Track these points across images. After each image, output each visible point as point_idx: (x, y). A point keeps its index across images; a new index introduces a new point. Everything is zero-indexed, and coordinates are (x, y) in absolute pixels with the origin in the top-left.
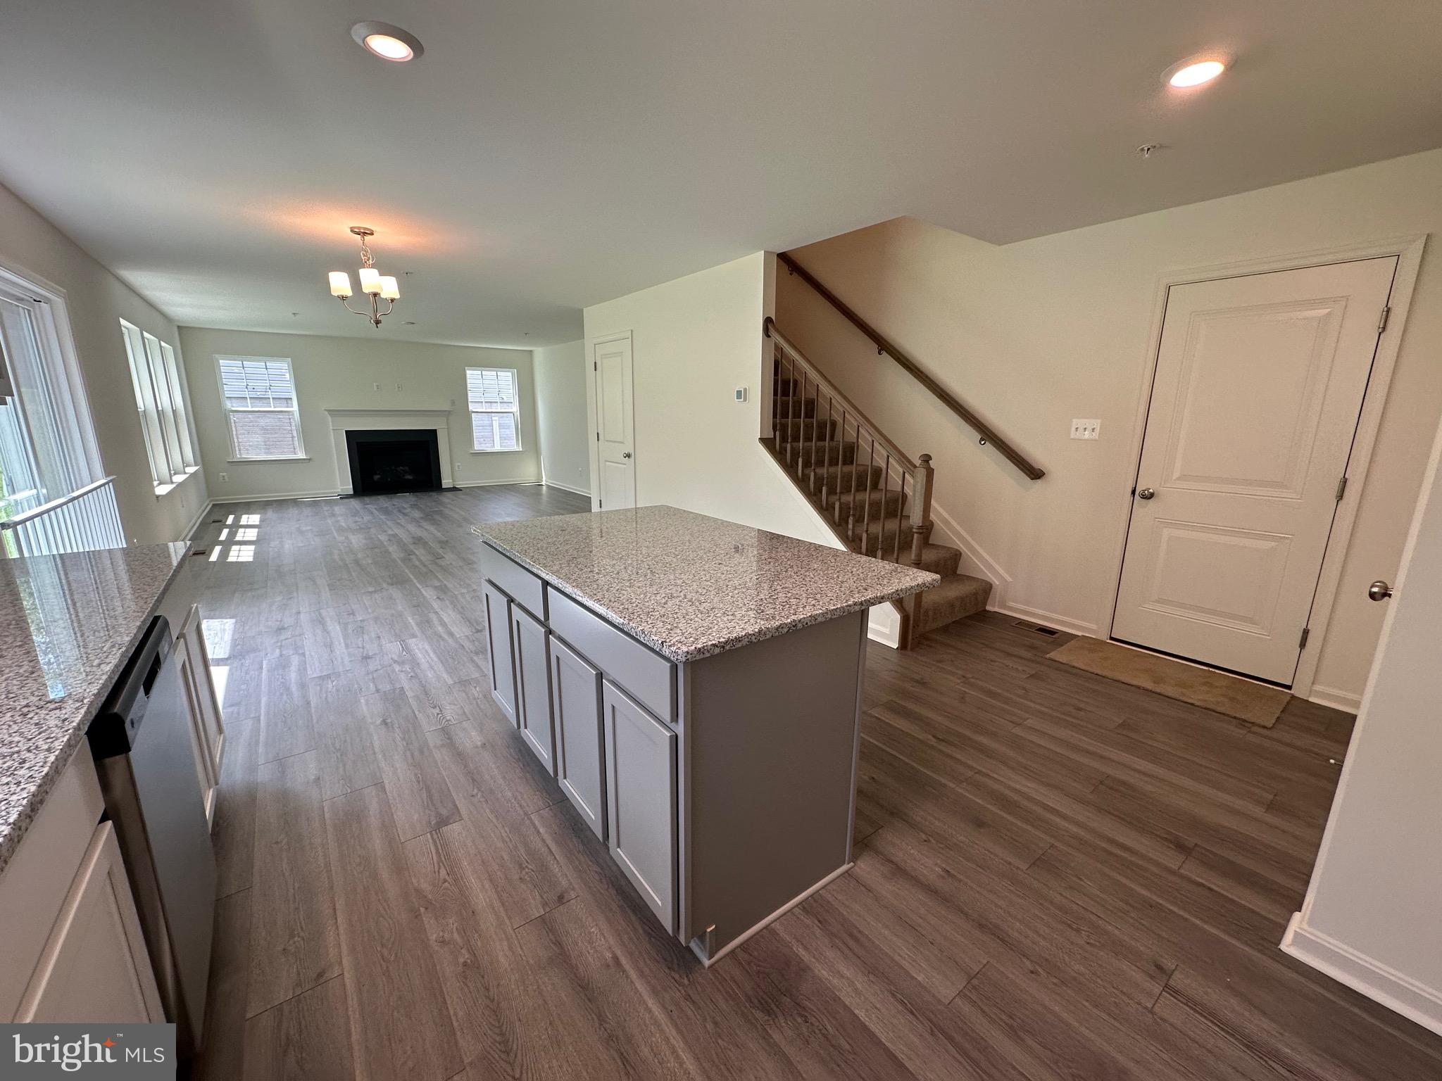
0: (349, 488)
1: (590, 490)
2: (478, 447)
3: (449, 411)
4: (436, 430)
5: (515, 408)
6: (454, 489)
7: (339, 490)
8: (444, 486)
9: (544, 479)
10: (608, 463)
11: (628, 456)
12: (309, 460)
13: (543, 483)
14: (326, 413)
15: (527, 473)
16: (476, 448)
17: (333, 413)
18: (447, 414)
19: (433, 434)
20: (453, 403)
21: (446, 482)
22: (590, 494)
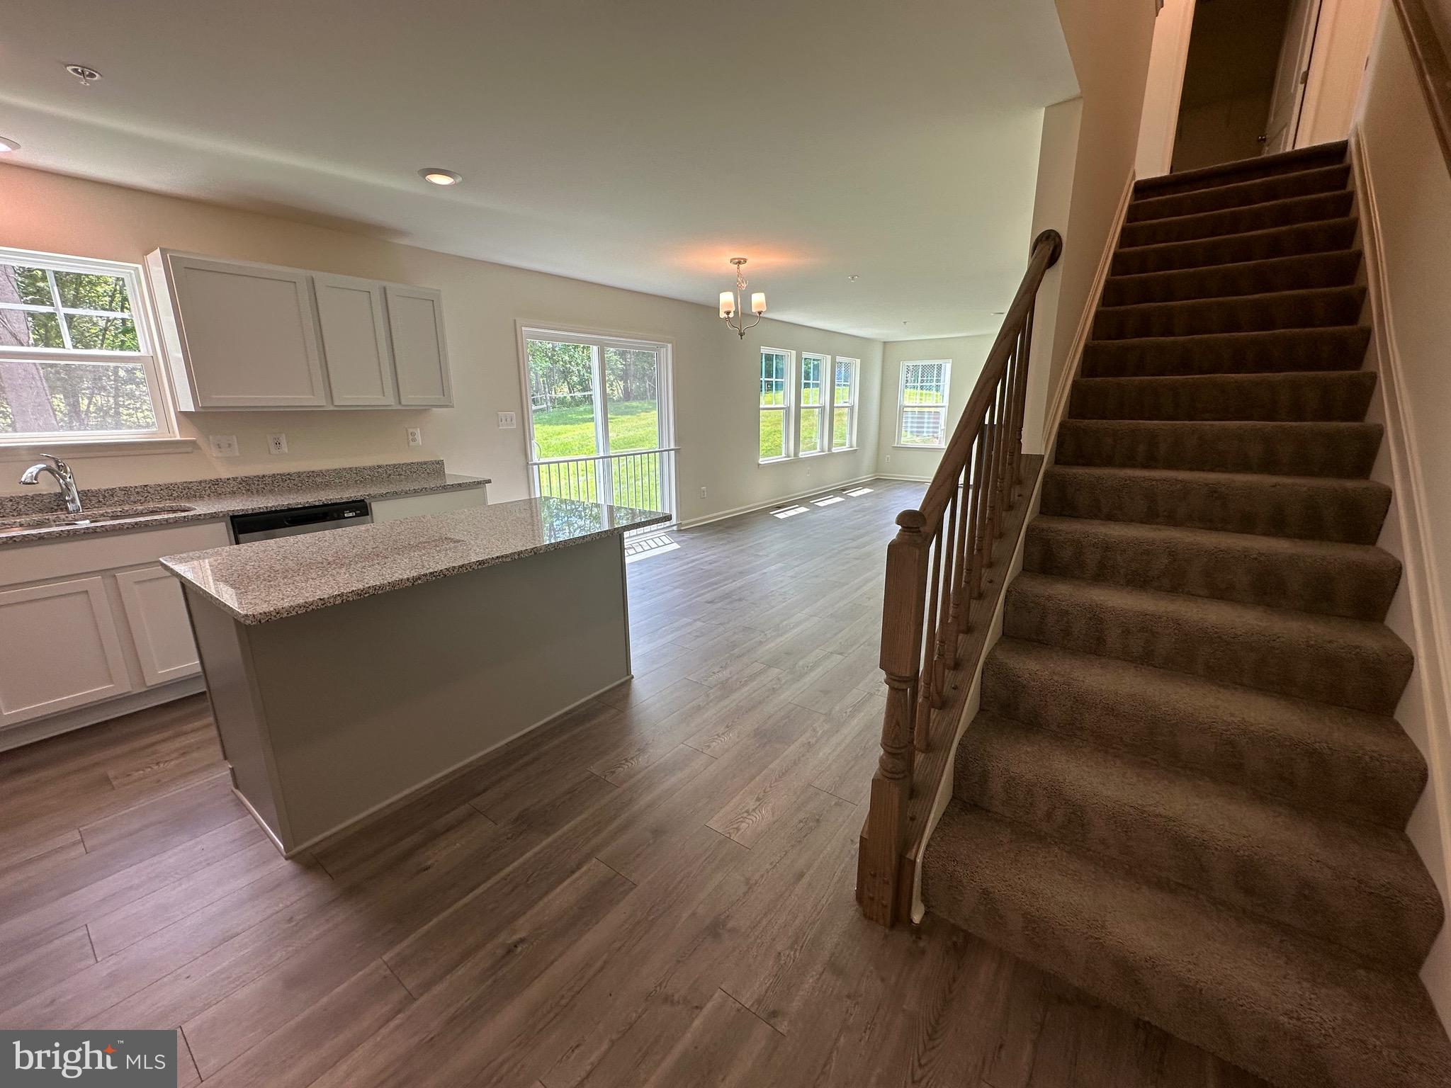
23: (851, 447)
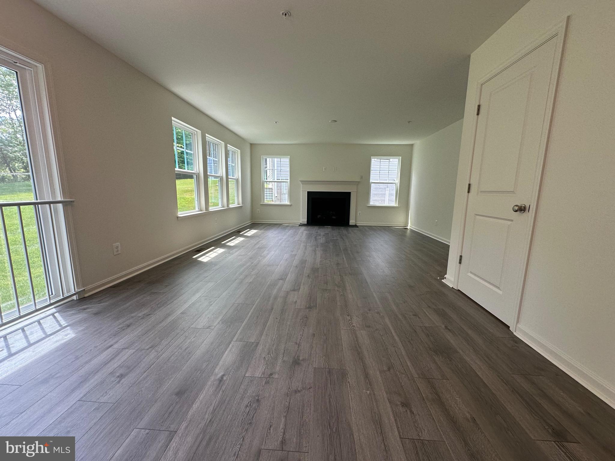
0: (304, 220)
1: (450, 240)
2: (372, 203)
3: (359, 182)
4: (350, 192)
5: (398, 181)
6: (356, 226)
7: (301, 221)
8: (350, 224)
9: (409, 225)
10: (478, 217)
11: (522, 209)
12: (291, 205)
13: (408, 227)
14: (300, 182)
15: (398, 221)
16: (371, 204)
17: (303, 182)
18: (357, 183)
19: (348, 194)
20: (362, 177)
21: (352, 222)
22: (449, 243)
23: (239, 205)
